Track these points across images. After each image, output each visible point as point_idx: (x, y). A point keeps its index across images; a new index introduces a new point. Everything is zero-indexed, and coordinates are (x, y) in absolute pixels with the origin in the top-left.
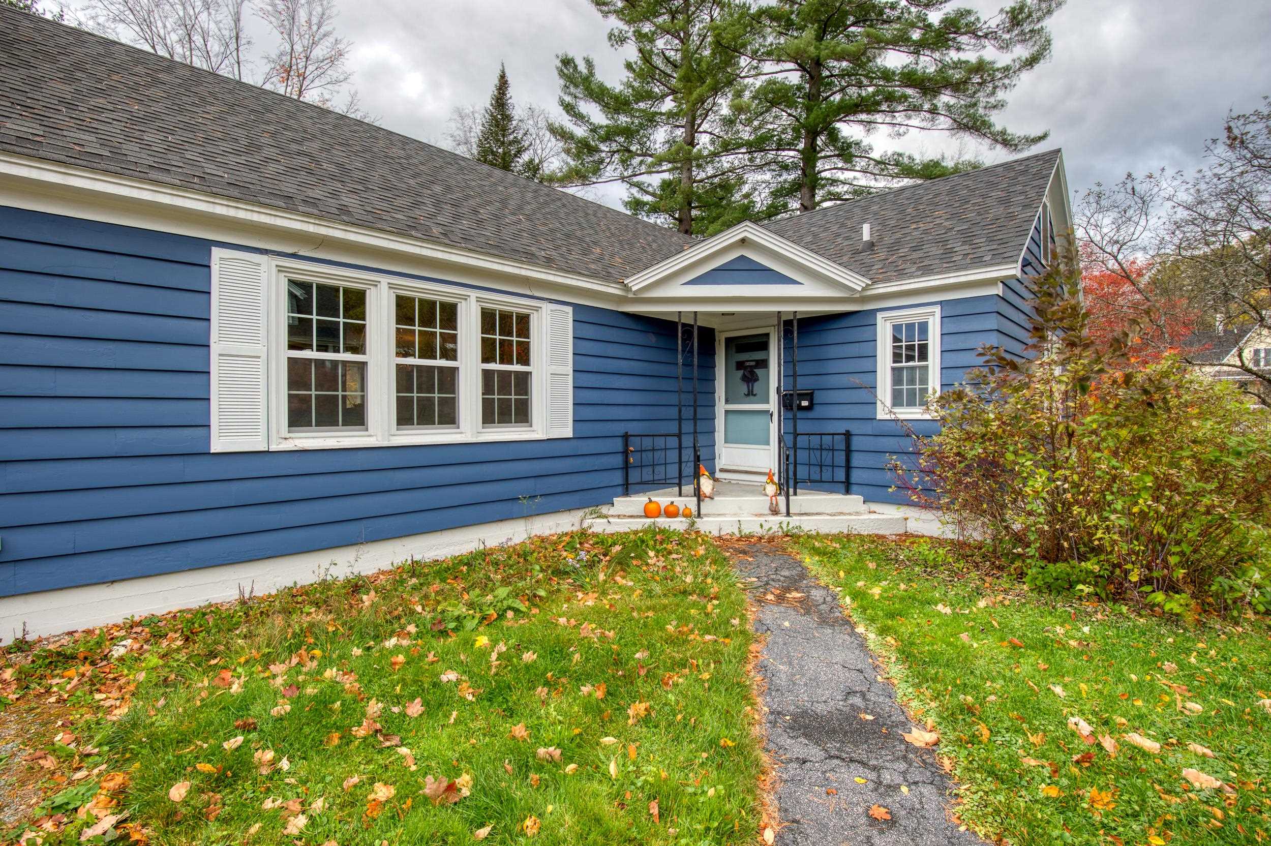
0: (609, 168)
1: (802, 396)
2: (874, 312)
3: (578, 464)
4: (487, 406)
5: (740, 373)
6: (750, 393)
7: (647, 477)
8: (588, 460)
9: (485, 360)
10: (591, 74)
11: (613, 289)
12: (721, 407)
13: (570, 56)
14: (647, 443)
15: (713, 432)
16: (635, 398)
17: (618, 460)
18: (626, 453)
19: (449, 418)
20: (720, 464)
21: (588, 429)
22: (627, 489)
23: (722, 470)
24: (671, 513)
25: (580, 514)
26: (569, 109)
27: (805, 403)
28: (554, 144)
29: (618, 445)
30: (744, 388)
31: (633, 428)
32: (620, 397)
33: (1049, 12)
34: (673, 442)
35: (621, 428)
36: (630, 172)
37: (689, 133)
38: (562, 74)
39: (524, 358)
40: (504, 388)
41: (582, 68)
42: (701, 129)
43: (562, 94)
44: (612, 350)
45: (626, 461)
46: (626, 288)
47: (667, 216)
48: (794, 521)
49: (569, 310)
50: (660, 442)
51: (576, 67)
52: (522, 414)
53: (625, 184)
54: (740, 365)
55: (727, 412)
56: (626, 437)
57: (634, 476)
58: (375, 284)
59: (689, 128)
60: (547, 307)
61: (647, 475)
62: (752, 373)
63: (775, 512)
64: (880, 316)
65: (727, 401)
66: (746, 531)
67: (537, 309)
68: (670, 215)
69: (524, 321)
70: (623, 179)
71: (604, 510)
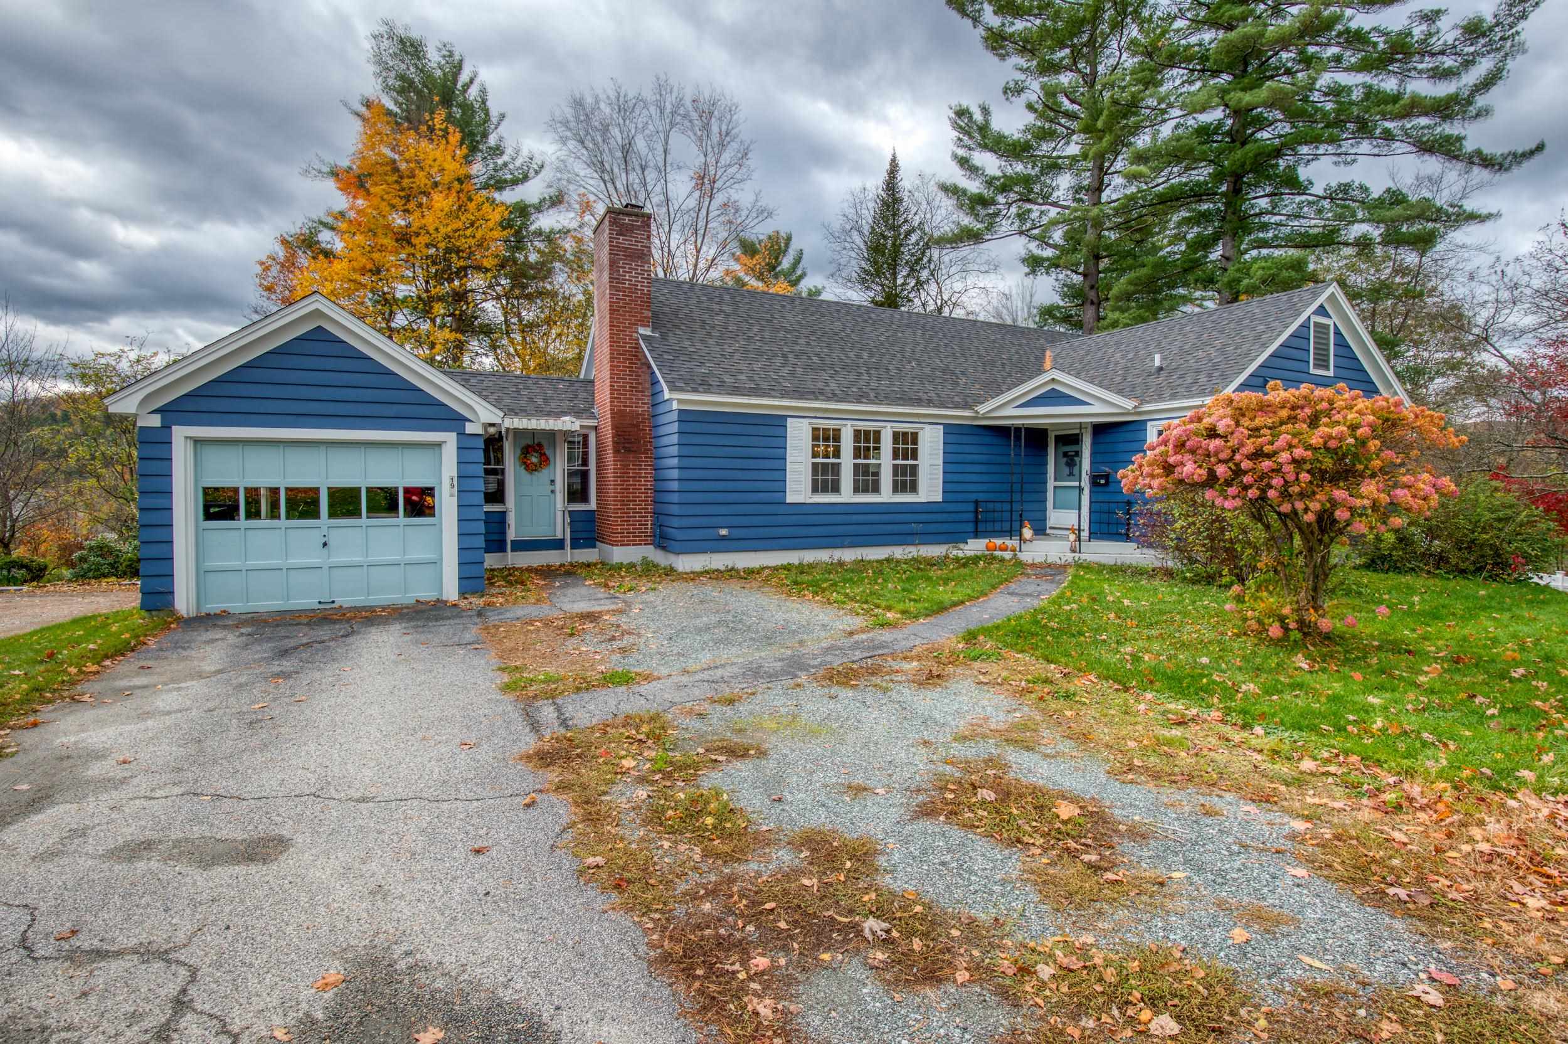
0: (1004, 222)
1: (1101, 477)
2: (1146, 421)
3: (945, 517)
4: (895, 483)
5: (1065, 459)
6: (1071, 474)
7: (990, 528)
8: (953, 515)
9: (894, 459)
10: (987, 122)
11: (967, 413)
12: (1051, 484)
13: (965, 105)
14: (991, 506)
15: (1045, 501)
16: (985, 478)
17: (971, 516)
18: (976, 512)
19: (876, 489)
20: (1050, 523)
21: (951, 497)
22: (976, 534)
23: (1051, 528)
24: (1004, 549)
25: (946, 546)
26: (963, 162)
27: (1103, 482)
28: (947, 204)
29: (971, 507)
30: (1066, 470)
31: (981, 497)
32: (974, 478)
33: (1524, 16)
34: (1007, 507)
35: (974, 497)
36: (1028, 225)
37: (1096, 177)
38: (956, 126)
39: (915, 457)
40: (904, 474)
41: (978, 117)
42: (1112, 169)
43: (955, 148)
44: (967, 449)
45: (977, 517)
46: (977, 412)
47: (1069, 272)
48: (1083, 556)
49: (941, 427)
50: (998, 506)
51: (971, 117)
52: (913, 488)
53: (1023, 237)
54: (1065, 454)
55: (1055, 487)
56: (976, 502)
57: (981, 527)
58: (845, 425)
59: (1096, 172)
60: (927, 427)
61: (990, 527)
62: (1072, 460)
63: (1073, 551)
64: (1149, 424)
65: (1055, 480)
66: (1049, 561)
67: (922, 429)
68: (1073, 271)
69: (915, 436)
70: (1021, 233)
71: (961, 546)
